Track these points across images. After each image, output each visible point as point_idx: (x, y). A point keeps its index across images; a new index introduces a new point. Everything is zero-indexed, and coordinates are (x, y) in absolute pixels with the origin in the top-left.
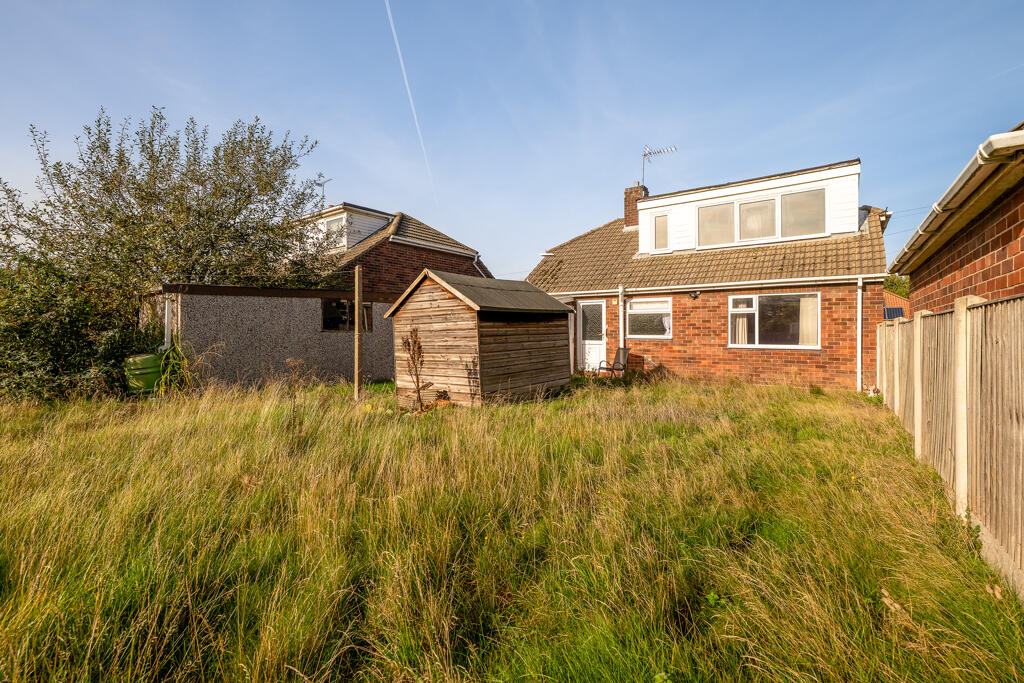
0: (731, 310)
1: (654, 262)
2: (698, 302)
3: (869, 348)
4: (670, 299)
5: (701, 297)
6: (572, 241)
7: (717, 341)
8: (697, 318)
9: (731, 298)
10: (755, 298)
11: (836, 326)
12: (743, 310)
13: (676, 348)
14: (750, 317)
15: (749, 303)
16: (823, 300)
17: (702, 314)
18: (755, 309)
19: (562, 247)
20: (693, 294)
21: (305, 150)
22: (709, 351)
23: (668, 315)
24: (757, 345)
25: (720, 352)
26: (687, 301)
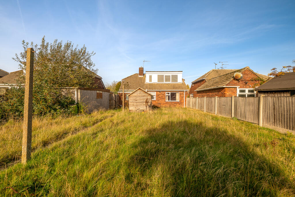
0: (166, 95)
1: (150, 85)
2: (161, 93)
3: (186, 101)
4: (155, 92)
5: (161, 92)
6: (127, 78)
7: (164, 100)
8: (160, 96)
9: (166, 93)
10: (170, 93)
11: (181, 98)
12: (168, 95)
13: (157, 101)
14: (169, 96)
15: (169, 94)
16: (180, 93)
17: (161, 95)
18: (170, 95)
19: (125, 79)
20: (160, 92)
21: (93, 54)
22: (162, 102)
23: (155, 95)
24: (170, 101)
25: (164, 102)
26: (159, 93)
